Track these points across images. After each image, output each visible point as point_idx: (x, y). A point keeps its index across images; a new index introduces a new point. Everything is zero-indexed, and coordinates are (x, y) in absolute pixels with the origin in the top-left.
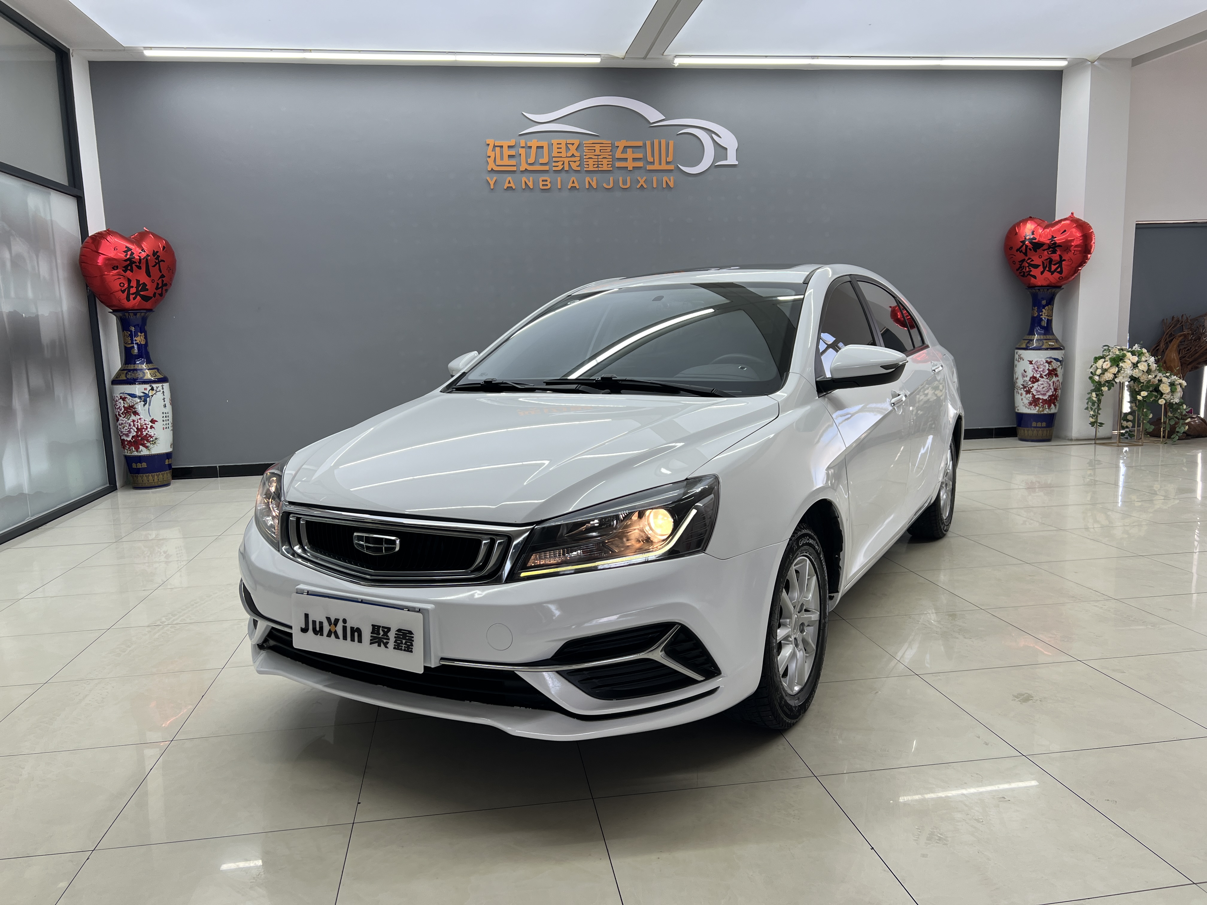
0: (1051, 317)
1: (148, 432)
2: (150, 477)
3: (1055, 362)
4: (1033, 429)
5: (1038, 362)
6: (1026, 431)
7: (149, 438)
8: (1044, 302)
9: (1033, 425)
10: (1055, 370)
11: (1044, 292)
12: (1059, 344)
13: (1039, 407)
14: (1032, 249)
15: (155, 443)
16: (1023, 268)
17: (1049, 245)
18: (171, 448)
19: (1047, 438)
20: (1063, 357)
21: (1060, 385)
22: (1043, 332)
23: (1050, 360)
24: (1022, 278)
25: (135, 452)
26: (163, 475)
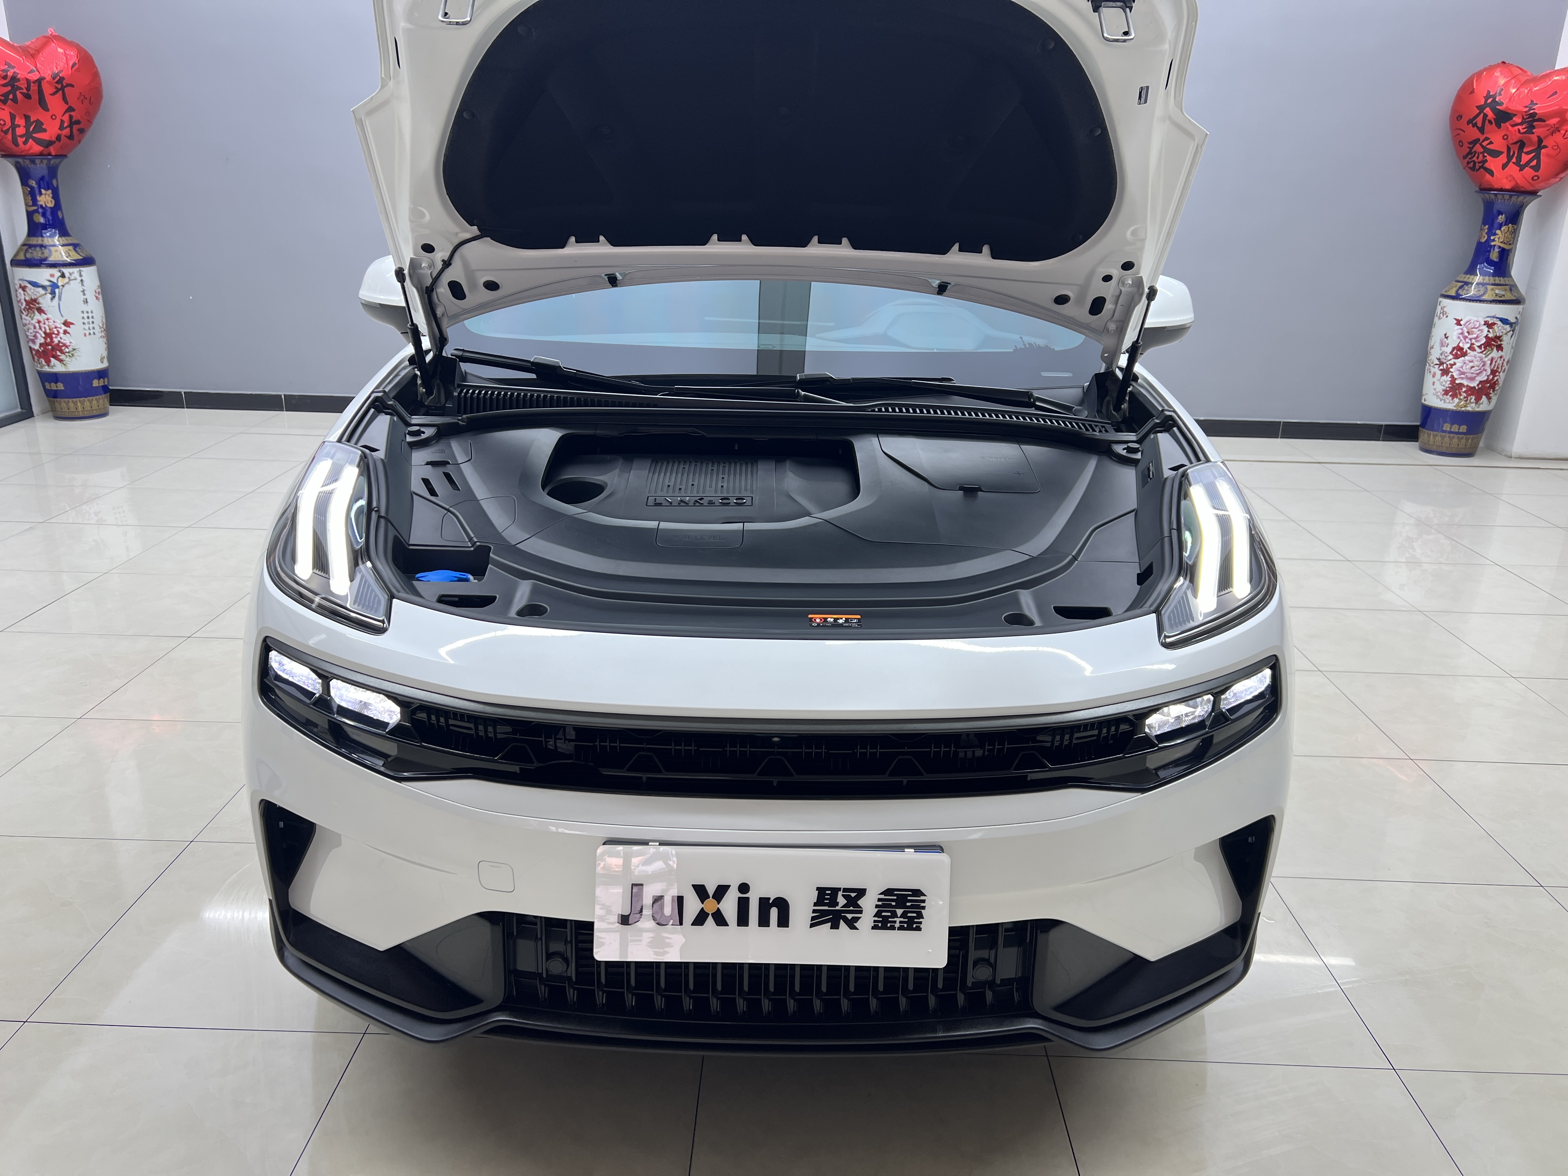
0: (1510, 244)
1: (61, 338)
2: (71, 405)
3: (1502, 325)
4: (1443, 434)
5: (1470, 323)
6: (1432, 437)
7: (63, 348)
8: (1501, 218)
9: (1444, 428)
10: (1498, 338)
11: (1503, 200)
12: (1515, 294)
13: (1460, 399)
14: (1493, 121)
15: (73, 355)
16: (1474, 156)
17: (1523, 117)
18: (102, 363)
19: (1467, 451)
20: (1518, 317)
21: (1506, 365)
22: (1492, 271)
23: (1492, 322)
24: (1473, 172)
25: (47, 367)
26: (91, 402)
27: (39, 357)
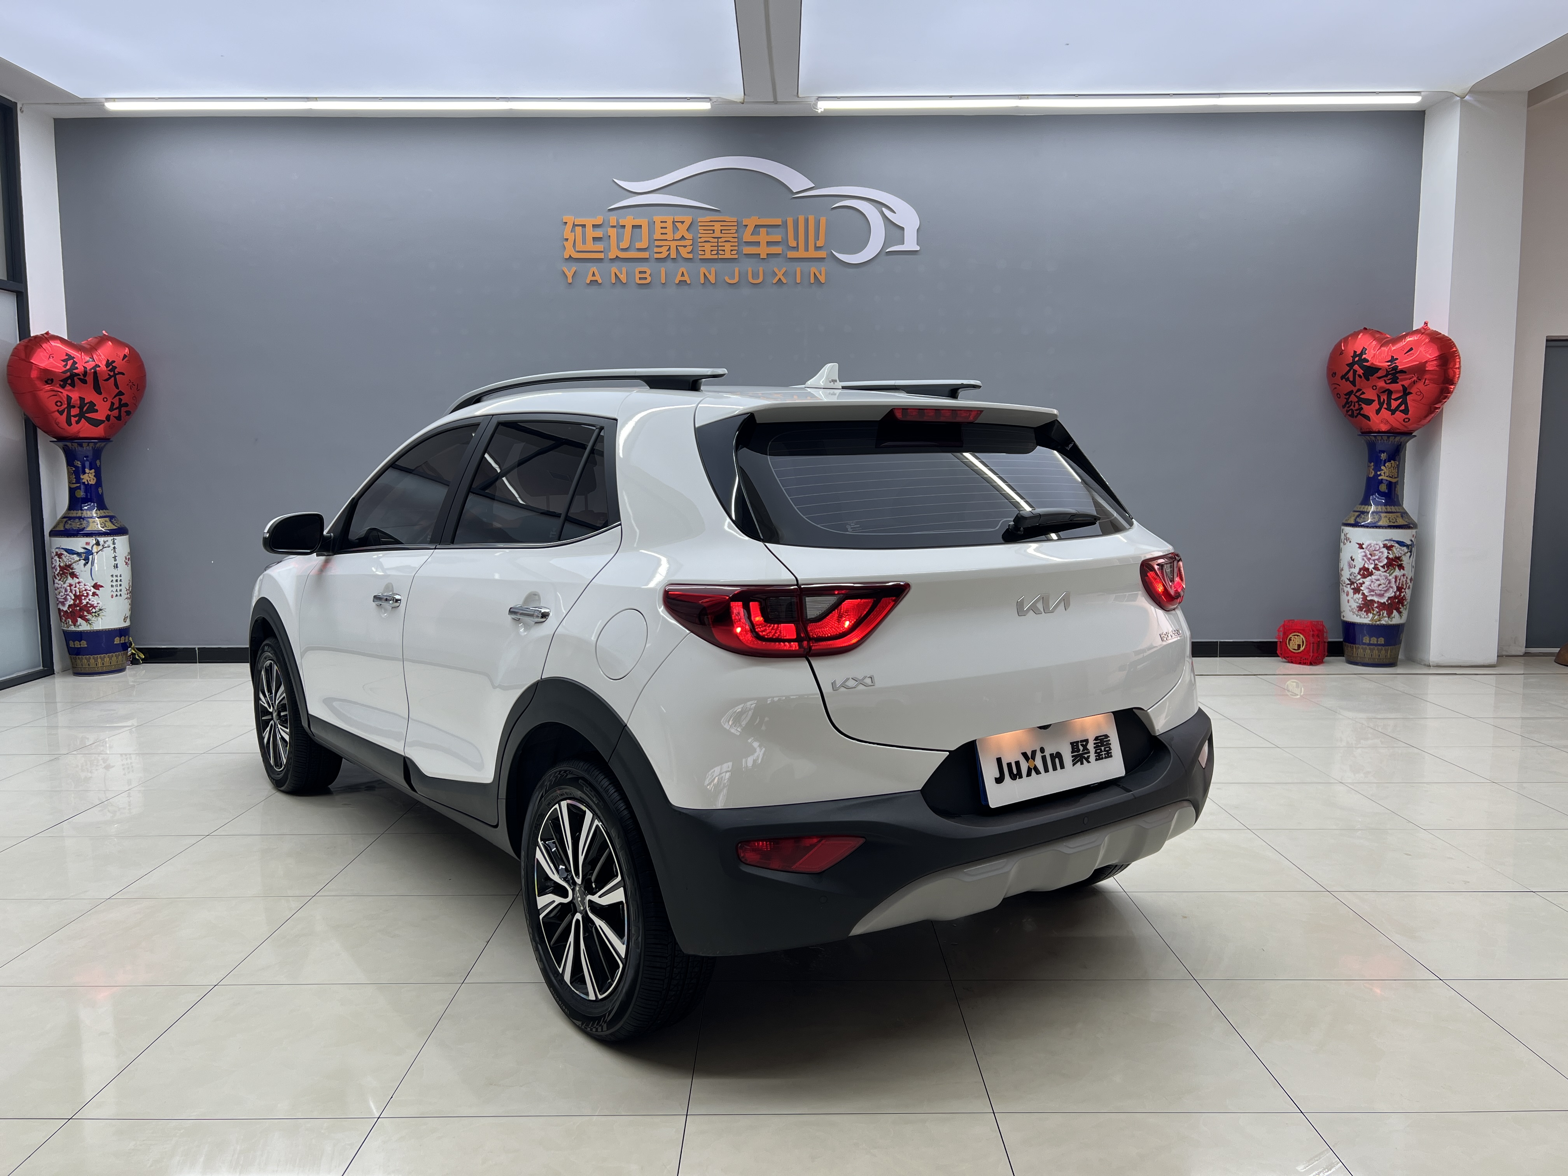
0: (1395, 478)
1: (89, 600)
2: (92, 661)
3: (1399, 547)
4: (1364, 646)
5: (1371, 547)
7: (90, 609)
8: (1383, 456)
9: (1366, 641)
10: (1398, 558)
11: (1382, 441)
12: (1407, 520)
13: (1373, 614)
14: (1362, 375)
15: (98, 615)
16: (1351, 405)
17: (1387, 370)
18: (125, 622)
19: (1387, 662)
20: (1413, 539)
21: (1409, 582)
22: (1384, 501)
23: (1390, 544)
24: (1353, 419)
25: (73, 627)
26: (110, 658)
27: (66, 619)
